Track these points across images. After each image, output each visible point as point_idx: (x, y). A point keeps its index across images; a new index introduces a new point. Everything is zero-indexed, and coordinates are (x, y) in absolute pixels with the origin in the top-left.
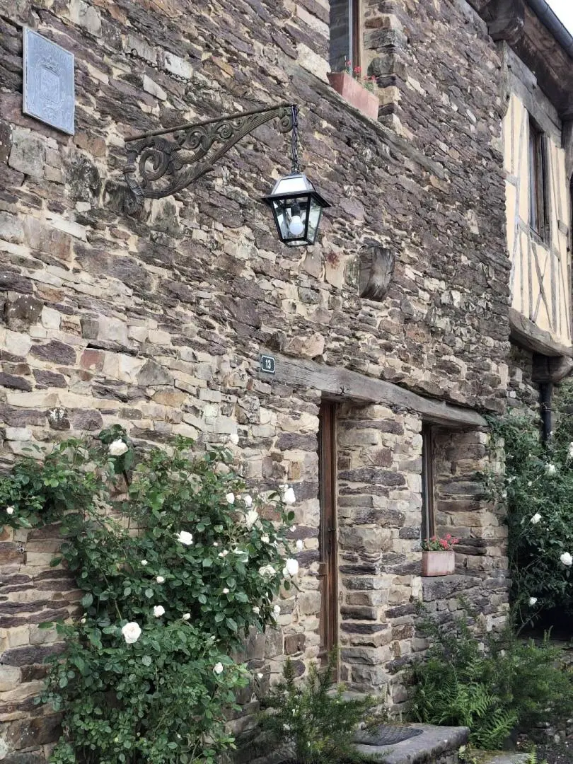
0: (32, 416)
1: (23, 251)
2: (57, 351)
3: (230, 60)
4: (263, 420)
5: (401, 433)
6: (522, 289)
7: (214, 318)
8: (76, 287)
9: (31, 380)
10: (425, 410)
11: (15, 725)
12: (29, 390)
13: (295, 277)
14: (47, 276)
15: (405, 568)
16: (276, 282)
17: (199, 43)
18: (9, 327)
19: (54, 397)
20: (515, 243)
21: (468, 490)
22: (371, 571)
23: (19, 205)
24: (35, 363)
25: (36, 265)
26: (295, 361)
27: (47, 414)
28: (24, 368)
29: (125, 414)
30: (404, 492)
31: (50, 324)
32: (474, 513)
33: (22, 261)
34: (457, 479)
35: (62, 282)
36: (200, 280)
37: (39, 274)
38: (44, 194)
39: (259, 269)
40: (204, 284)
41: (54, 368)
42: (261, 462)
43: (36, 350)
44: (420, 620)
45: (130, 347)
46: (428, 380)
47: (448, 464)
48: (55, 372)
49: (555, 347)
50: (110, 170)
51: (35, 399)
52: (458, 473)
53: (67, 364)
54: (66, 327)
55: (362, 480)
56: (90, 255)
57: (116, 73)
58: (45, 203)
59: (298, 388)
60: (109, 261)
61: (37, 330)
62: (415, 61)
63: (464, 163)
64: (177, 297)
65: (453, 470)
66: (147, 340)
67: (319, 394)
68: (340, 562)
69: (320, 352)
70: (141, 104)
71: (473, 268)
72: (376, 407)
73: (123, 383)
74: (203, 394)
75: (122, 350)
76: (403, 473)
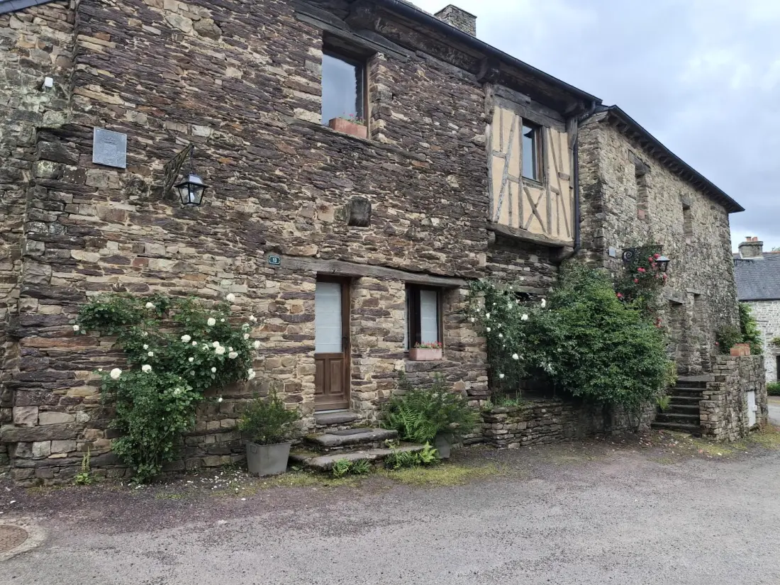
0: (102, 286)
1: (96, 219)
2: (116, 259)
3: (241, 123)
4: (267, 286)
5: (387, 290)
6: (510, 213)
7: (228, 240)
8: (129, 232)
9: (103, 272)
10: (407, 279)
11: (95, 409)
12: (101, 276)
13: (293, 219)
14: (112, 228)
15: (390, 355)
16: (276, 222)
17: (219, 118)
18: (86, 251)
19: (117, 279)
20: (502, 190)
21: (456, 318)
22: (360, 356)
23: (93, 200)
24: (102, 264)
25: (103, 224)
26: (295, 258)
27: (112, 285)
28: (97, 267)
29: (163, 285)
30: (389, 319)
31: (112, 248)
32: (458, 330)
33: (94, 223)
34: (451, 314)
35: (119, 230)
36: (217, 224)
38: (107, 194)
39: (264, 217)
40: (220, 226)
41: (115, 266)
42: (267, 306)
43: (104, 259)
44: (402, 381)
45: (167, 256)
46: (408, 264)
47: (448, 306)
48: (116, 268)
49: (551, 242)
50: (154, 180)
51: (104, 279)
52: (452, 310)
53: (124, 264)
54: (123, 249)
55: (358, 314)
56: (144, 219)
57: (158, 139)
58: (108, 199)
59: (298, 271)
60: (152, 219)
61: (104, 251)
62: (400, 104)
63: (446, 151)
64: (200, 232)
65: (450, 309)
66: (178, 252)
67: (316, 273)
68: (352, 353)
69: (315, 253)
70: (174, 150)
71: (451, 205)
72: (363, 278)
73: (162, 271)
74: (219, 275)
75: (161, 257)
76: (389, 310)
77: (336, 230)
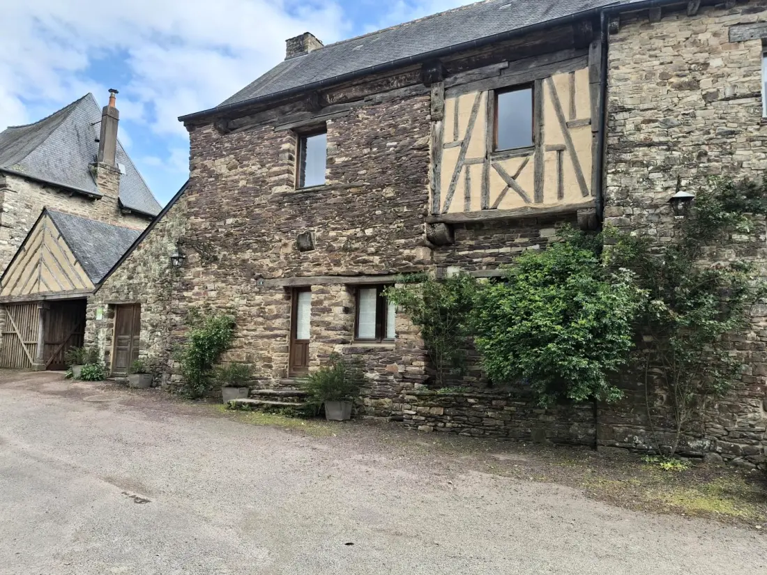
1: (192, 277)
2: (198, 294)
3: (246, 209)
4: (256, 299)
5: (329, 293)
6: (468, 198)
7: (238, 276)
8: (202, 280)
10: (345, 282)
12: (192, 302)
13: (269, 256)
14: (196, 280)
15: (331, 341)
16: (260, 261)
17: (237, 211)
18: (188, 292)
19: (198, 303)
20: (455, 179)
23: (190, 269)
24: (193, 297)
26: (271, 280)
28: (192, 299)
29: (213, 304)
30: (331, 314)
31: (196, 288)
33: (191, 279)
35: (199, 280)
37: (194, 281)
39: (254, 259)
40: (235, 269)
41: (197, 297)
42: (256, 310)
43: (194, 294)
45: (215, 289)
46: (345, 270)
49: (544, 211)
53: (200, 296)
54: (199, 289)
56: (206, 273)
58: (195, 266)
59: (273, 287)
60: (210, 272)
61: (194, 291)
62: (343, 150)
63: (383, 169)
64: (227, 274)
66: (218, 287)
69: (281, 275)
70: (218, 236)
71: (385, 213)
73: (213, 297)
74: (234, 296)
75: (212, 290)
76: (331, 307)
77: (293, 257)
